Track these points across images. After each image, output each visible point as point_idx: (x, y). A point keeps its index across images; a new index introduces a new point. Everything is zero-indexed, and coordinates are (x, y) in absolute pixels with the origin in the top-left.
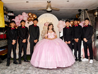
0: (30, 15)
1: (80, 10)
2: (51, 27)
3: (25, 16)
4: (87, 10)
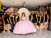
0: (15, 8)
1: (39, 6)
3: (12, 9)
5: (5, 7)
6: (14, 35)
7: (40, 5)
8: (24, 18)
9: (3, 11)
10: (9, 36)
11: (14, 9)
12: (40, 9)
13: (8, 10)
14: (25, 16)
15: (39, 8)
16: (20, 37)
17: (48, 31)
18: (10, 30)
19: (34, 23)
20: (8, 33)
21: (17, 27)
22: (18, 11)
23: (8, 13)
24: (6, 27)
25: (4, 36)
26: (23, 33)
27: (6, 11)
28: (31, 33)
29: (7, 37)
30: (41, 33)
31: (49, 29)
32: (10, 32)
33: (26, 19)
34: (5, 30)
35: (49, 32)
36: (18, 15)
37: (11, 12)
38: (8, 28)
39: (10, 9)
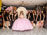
2: (22, 13)
4: (39, 5)
5: (5, 6)
6: (12, 31)
7: (37, 5)
8: (22, 16)
9: (3, 9)
10: (8, 32)
11: (14, 8)
12: (37, 9)
13: (8, 9)
14: (23, 14)
15: (36, 7)
16: (18, 33)
17: (43, 28)
18: (9, 27)
19: (31, 21)
20: (7, 29)
21: (15, 24)
22: (17, 9)
23: (8, 11)
24: (5, 24)
25: (4, 32)
26: (21, 30)
27: (6, 10)
28: (28, 30)
29: (6, 33)
30: (37, 30)
31: (45, 27)
32: (9, 28)
33: (24, 17)
34: (4, 26)
35: (45, 29)
36: (17, 13)
37: (11, 10)
38: (7, 25)
39: (9, 8)
